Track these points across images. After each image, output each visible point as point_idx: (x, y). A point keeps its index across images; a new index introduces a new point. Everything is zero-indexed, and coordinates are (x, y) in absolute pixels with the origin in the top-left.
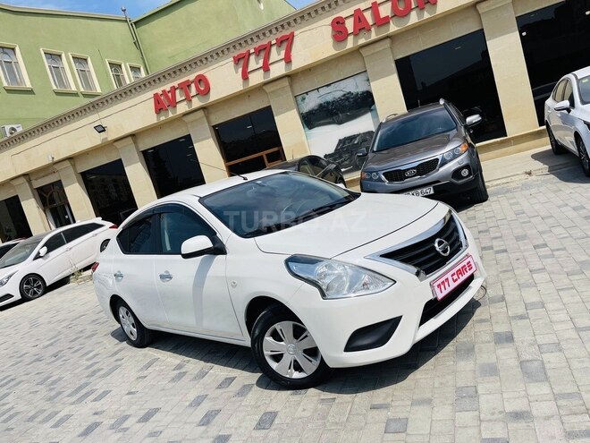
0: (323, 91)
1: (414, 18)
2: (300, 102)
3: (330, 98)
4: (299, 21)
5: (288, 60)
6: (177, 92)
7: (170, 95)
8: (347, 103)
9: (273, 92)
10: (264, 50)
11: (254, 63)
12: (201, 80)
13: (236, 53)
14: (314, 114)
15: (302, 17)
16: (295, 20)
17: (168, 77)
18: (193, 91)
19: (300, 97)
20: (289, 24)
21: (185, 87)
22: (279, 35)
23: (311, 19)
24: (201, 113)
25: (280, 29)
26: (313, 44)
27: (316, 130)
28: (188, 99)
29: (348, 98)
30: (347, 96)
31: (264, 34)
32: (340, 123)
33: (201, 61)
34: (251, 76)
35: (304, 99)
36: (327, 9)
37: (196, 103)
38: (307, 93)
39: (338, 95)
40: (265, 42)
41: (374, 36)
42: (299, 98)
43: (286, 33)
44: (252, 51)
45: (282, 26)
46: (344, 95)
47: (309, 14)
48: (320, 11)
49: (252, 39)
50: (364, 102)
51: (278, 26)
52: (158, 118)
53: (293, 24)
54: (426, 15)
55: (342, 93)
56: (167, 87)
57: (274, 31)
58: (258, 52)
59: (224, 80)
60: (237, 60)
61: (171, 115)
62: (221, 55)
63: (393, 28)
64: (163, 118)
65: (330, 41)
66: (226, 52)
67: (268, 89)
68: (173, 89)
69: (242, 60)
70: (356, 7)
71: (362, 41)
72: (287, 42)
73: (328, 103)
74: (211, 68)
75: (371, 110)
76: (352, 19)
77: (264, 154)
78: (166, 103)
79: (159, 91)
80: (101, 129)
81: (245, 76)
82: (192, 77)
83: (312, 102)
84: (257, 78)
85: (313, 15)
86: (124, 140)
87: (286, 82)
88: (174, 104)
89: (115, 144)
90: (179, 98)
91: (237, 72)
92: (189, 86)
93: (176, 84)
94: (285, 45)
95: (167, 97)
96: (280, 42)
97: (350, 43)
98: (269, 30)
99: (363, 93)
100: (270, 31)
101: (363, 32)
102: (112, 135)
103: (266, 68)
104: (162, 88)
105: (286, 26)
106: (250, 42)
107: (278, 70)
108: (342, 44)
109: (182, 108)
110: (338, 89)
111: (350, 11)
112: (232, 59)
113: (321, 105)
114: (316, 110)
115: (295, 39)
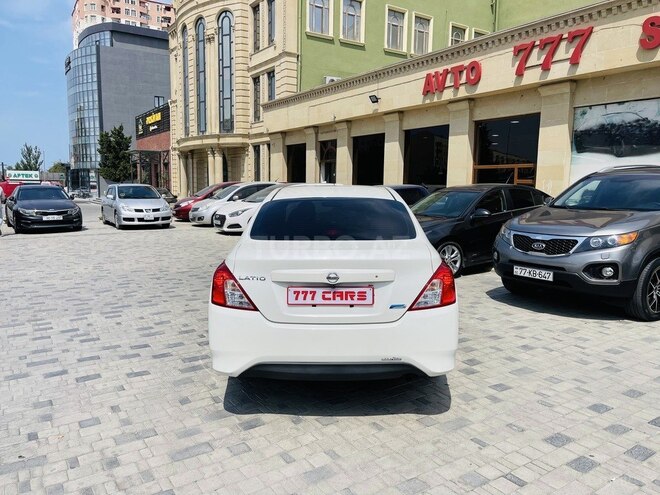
0: (612, 109)
2: (578, 116)
3: (617, 120)
4: (604, 14)
5: (575, 61)
6: (449, 76)
7: (441, 78)
8: (637, 132)
9: (548, 97)
10: (551, 45)
11: (536, 58)
12: (474, 67)
13: (518, 44)
14: (590, 135)
15: (609, 10)
16: (599, 12)
18: (463, 79)
19: (582, 109)
20: (590, 16)
21: (458, 72)
22: (574, 28)
23: (619, 14)
24: (465, 105)
26: (613, 47)
27: (587, 157)
29: (641, 126)
30: (641, 123)
31: (558, 24)
32: (619, 155)
33: (481, 46)
34: (527, 74)
35: (584, 113)
36: (645, 3)
37: (463, 92)
38: (590, 107)
39: (630, 118)
40: (555, 34)
42: (579, 111)
43: (584, 26)
44: (538, 43)
45: (582, 17)
46: (638, 121)
47: (619, 7)
48: (634, 6)
49: (542, 28)
51: (577, 17)
52: (424, 100)
53: (595, 16)
55: (636, 117)
56: (441, 70)
57: (570, 23)
58: (544, 45)
59: (498, 72)
60: (518, 51)
61: (435, 100)
62: (503, 42)
64: (428, 101)
65: (636, 46)
66: (509, 39)
67: (544, 92)
68: (446, 72)
69: (523, 53)
72: (581, 38)
73: (613, 125)
74: (488, 56)
77: (516, 166)
78: (435, 86)
79: (432, 71)
80: (375, 100)
81: (520, 73)
82: (466, 63)
83: (593, 120)
84: (532, 77)
85: (625, 9)
86: (392, 115)
87: (566, 89)
88: (442, 88)
89: (384, 117)
90: (448, 84)
91: (513, 66)
92: (461, 72)
93: (449, 67)
94: (577, 41)
95: (437, 79)
96: (572, 38)
97: (659, 55)
98: (565, 19)
100: (566, 22)
102: (382, 107)
104: (436, 70)
105: (586, 18)
106: (538, 31)
107: (560, 71)
108: (651, 53)
109: (448, 95)
110: (632, 110)
112: (513, 49)
113: (602, 127)
114: (594, 131)
115: (593, 36)
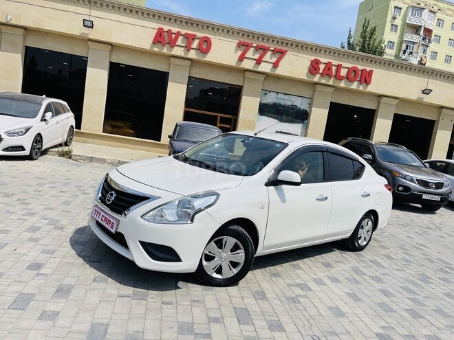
0: (281, 96)
1: (355, 86)
2: (263, 94)
3: (282, 102)
4: (294, 46)
5: (276, 65)
6: (180, 38)
7: (173, 36)
8: (291, 111)
9: (250, 78)
10: (265, 50)
11: (250, 53)
12: (206, 41)
13: (243, 40)
14: (268, 107)
15: (297, 46)
16: (292, 44)
17: (178, 22)
18: (195, 44)
19: (265, 92)
20: (287, 44)
21: (190, 38)
22: (277, 47)
23: (301, 50)
24: (187, 63)
25: (280, 43)
26: (295, 66)
27: (264, 118)
28: (188, 48)
29: (293, 109)
30: (293, 107)
31: (268, 40)
32: (282, 121)
33: (213, 28)
34: (245, 61)
35: (266, 94)
36: (313, 50)
37: (192, 54)
38: (270, 91)
39: (289, 103)
40: (266, 45)
41: (331, 82)
42: (263, 92)
43: (284, 48)
44: (254, 45)
45: (282, 42)
47: (302, 46)
48: (309, 49)
49: (258, 38)
50: (301, 116)
51: (280, 41)
52: (152, 47)
53: (289, 45)
54: (361, 88)
55: (291, 104)
56: (175, 30)
57: (275, 42)
58: (258, 48)
59: (224, 52)
60: (240, 45)
61: (165, 51)
62: (230, 33)
63: (343, 84)
64: (156, 49)
65: (307, 70)
66: (235, 34)
67: (249, 75)
68: (178, 34)
69: (244, 46)
70: (330, 61)
71: (323, 81)
72: (281, 53)
73: (280, 105)
74: (218, 37)
75: (303, 123)
76: (324, 66)
77: (219, 115)
78: (167, 41)
79: (166, 28)
80: (89, 25)
81: (241, 58)
82: (200, 35)
83: (271, 99)
84: (248, 64)
85: (304, 49)
86: (102, 45)
87: (262, 77)
88: (172, 44)
90: (179, 42)
91: (236, 52)
92: (193, 39)
93: (183, 32)
94: (278, 55)
95: (170, 37)
96: (275, 52)
97: (317, 78)
98: (272, 39)
99: (303, 110)
100: (273, 41)
101: (327, 77)
102: (93, 34)
103: (259, 62)
104: (170, 28)
105: (284, 44)
106: (256, 38)
107: (265, 67)
108: (312, 76)
109: (178, 51)
110: (290, 99)
111: (326, 61)
112: (238, 42)
113: (275, 104)
114: (270, 105)
115: (286, 56)
